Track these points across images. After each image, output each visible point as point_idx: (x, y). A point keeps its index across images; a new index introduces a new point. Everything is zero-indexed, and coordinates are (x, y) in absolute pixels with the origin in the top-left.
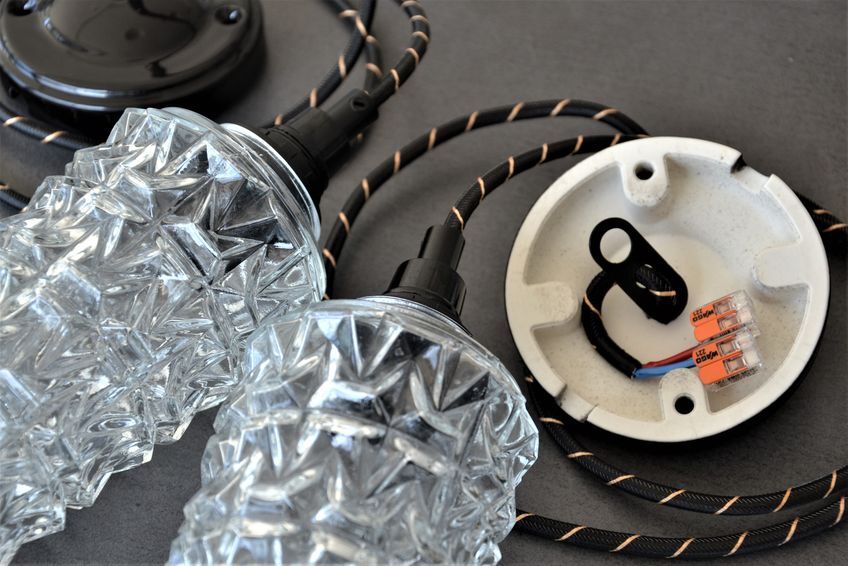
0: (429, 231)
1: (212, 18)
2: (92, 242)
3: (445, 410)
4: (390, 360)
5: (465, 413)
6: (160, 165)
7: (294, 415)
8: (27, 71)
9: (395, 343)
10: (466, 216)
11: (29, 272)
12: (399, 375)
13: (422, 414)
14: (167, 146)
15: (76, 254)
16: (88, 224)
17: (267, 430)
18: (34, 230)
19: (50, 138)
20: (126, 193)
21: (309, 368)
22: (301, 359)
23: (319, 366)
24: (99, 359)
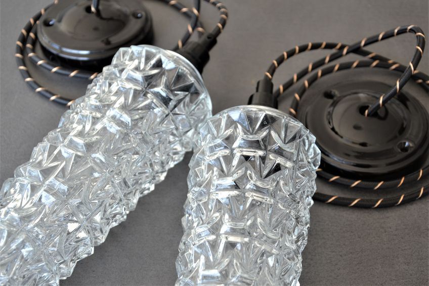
0: (258, 83)
1: (131, 18)
2: (122, 100)
3: (287, 143)
4: (263, 125)
5: (294, 143)
6: (142, 66)
7: (227, 152)
8: (57, 47)
9: (263, 119)
10: (272, 75)
11: (99, 115)
12: (267, 131)
13: (279, 145)
14: (143, 60)
15: (117, 105)
16: (118, 93)
17: (218, 159)
18: (96, 98)
19: (73, 74)
20: (130, 79)
21: (229, 134)
22: (225, 130)
23: (233, 132)
24: (134, 146)
